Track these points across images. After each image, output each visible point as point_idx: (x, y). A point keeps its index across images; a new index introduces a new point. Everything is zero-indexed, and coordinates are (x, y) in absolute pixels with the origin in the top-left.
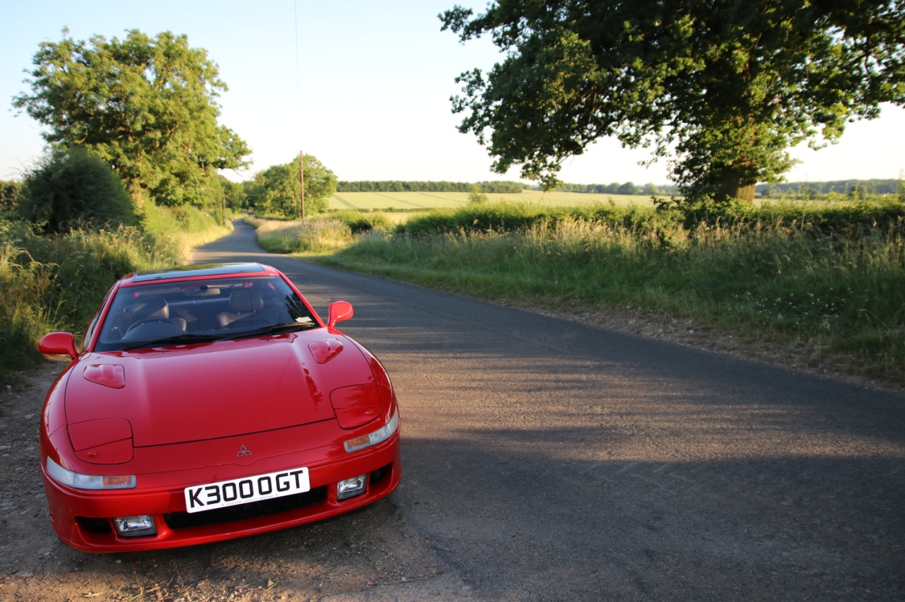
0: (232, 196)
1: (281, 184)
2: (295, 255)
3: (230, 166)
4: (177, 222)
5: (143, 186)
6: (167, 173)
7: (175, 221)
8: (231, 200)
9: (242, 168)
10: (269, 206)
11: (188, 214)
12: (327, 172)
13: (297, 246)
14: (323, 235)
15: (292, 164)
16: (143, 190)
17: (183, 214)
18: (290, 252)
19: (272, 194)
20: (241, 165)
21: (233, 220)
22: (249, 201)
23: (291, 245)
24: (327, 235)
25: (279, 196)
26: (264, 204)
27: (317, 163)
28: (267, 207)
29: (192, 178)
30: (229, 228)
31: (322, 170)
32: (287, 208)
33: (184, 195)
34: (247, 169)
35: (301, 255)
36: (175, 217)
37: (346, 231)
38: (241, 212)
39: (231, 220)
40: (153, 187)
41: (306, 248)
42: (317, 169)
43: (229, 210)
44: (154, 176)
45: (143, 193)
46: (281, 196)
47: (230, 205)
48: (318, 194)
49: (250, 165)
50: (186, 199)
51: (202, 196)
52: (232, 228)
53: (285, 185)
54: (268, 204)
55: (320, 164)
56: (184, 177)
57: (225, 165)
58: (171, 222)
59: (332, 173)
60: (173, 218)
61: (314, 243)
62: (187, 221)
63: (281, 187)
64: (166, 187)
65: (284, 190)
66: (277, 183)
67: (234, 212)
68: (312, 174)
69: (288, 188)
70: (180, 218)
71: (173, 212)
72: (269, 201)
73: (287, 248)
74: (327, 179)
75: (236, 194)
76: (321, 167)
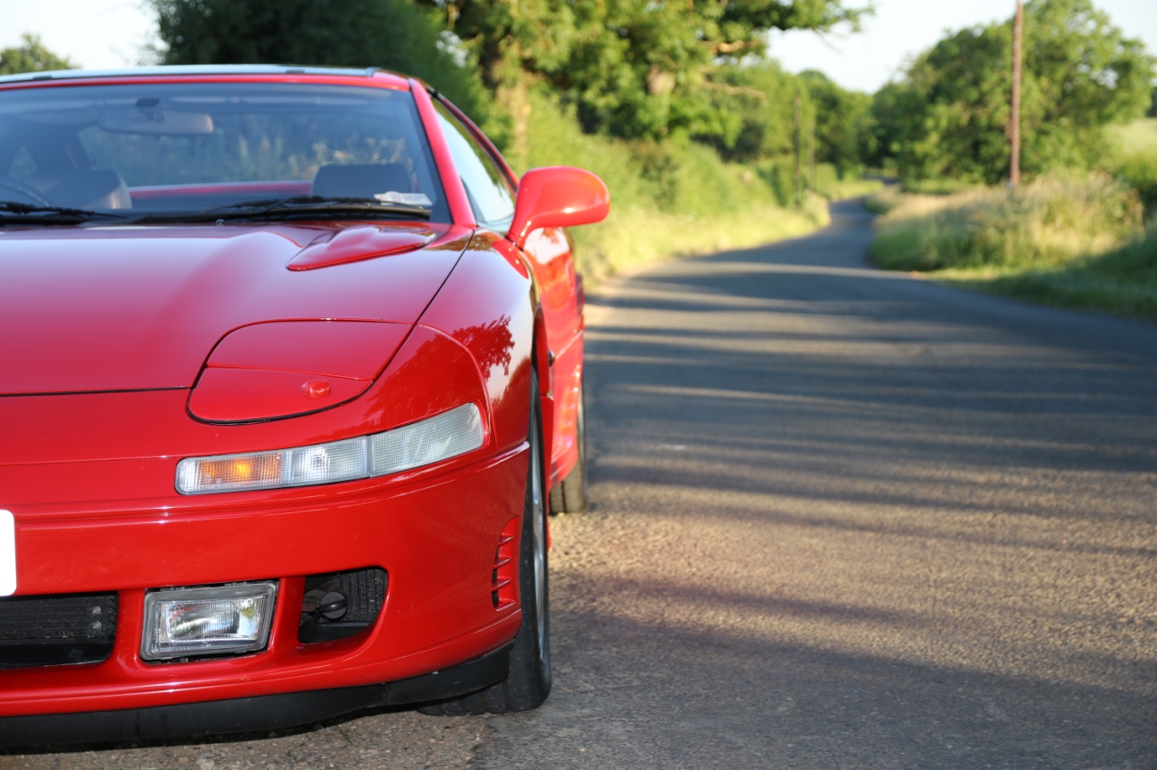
0: (838, 129)
1: (976, 83)
2: (952, 274)
3: (804, 18)
4: (644, 183)
5: (528, 65)
6: (597, 27)
7: (635, 182)
8: (837, 139)
9: (841, 28)
10: (935, 152)
11: (674, 162)
12: (1125, 44)
13: (965, 249)
14: (1049, 219)
15: (1012, 23)
16: (529, 78)
17: (660, 162)
18: (938, 266)
19: (945, 114)
20: (837, 19)
21: (835, 198)
22: (879, 138)
23: (944, 248)
24: (1060, 220)
25: (964, 120)
26: (920, 148)
27: (1093, 16)
28: (926, 156)
29: (666, 43)
30: (812, 217)
31: (1109, 37)
32: (993, 159)
33: (672, 109)
34: (856, 30)
35: (968, 275)
36: (638, 170)
37: (1125, 207)
38: (865, 177)
39: (827, 197)
40: (551, 65)
41: (990, 255)
42: (1094, 35)
43: (827, 170)
44: (549, 31)
45: (529, 88)
46: (973, 121)
47: (831, 155)
48: (1092, 114)
49: (865, 20)
50: (677, 121)
51: (724, 112)
52: (824, 219)
53: (985, 87)
54: (929, 144)
55: (1102, 20)
56: (644, 40)
57: (791, 20)
58: (624, 182)
59: (1141, 46)
60: (631, 170)
61: (1016, 244)
62: (672, 183)
63: (973, 94)
64: (592, 69)
65: (981, 102)
66: (961, 82)
67: (840, 176)
68: (1075, 53)
69: (998, 98)
70: (653, 173)
71: (635, 158)
72: (934, 138)
73: (933, 256)
74: (1124, 68)
75: (849, 124)
76: (1105, 30)
